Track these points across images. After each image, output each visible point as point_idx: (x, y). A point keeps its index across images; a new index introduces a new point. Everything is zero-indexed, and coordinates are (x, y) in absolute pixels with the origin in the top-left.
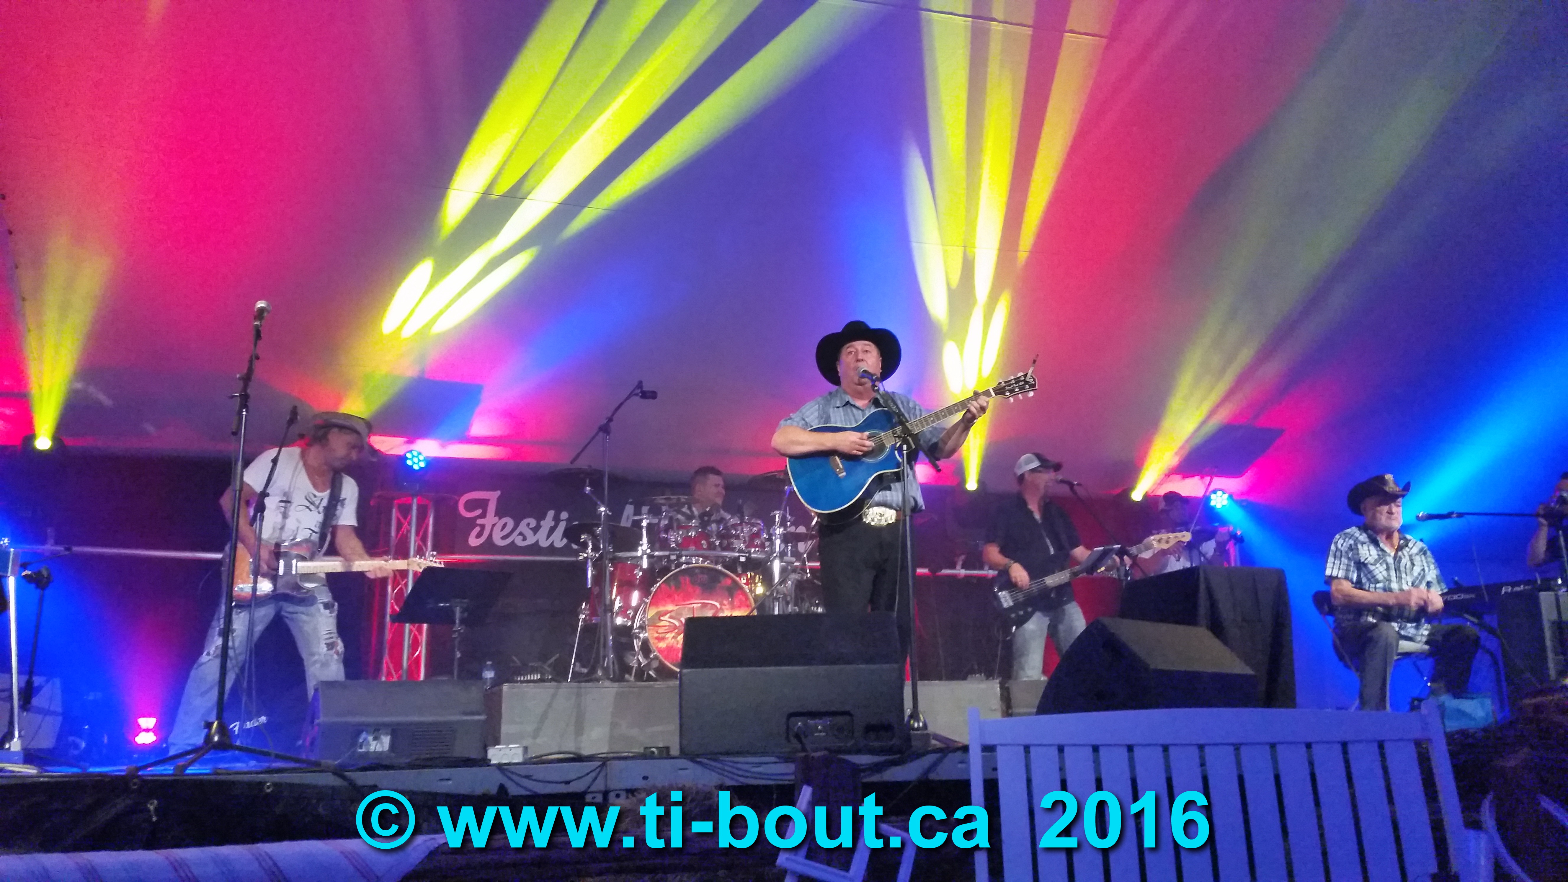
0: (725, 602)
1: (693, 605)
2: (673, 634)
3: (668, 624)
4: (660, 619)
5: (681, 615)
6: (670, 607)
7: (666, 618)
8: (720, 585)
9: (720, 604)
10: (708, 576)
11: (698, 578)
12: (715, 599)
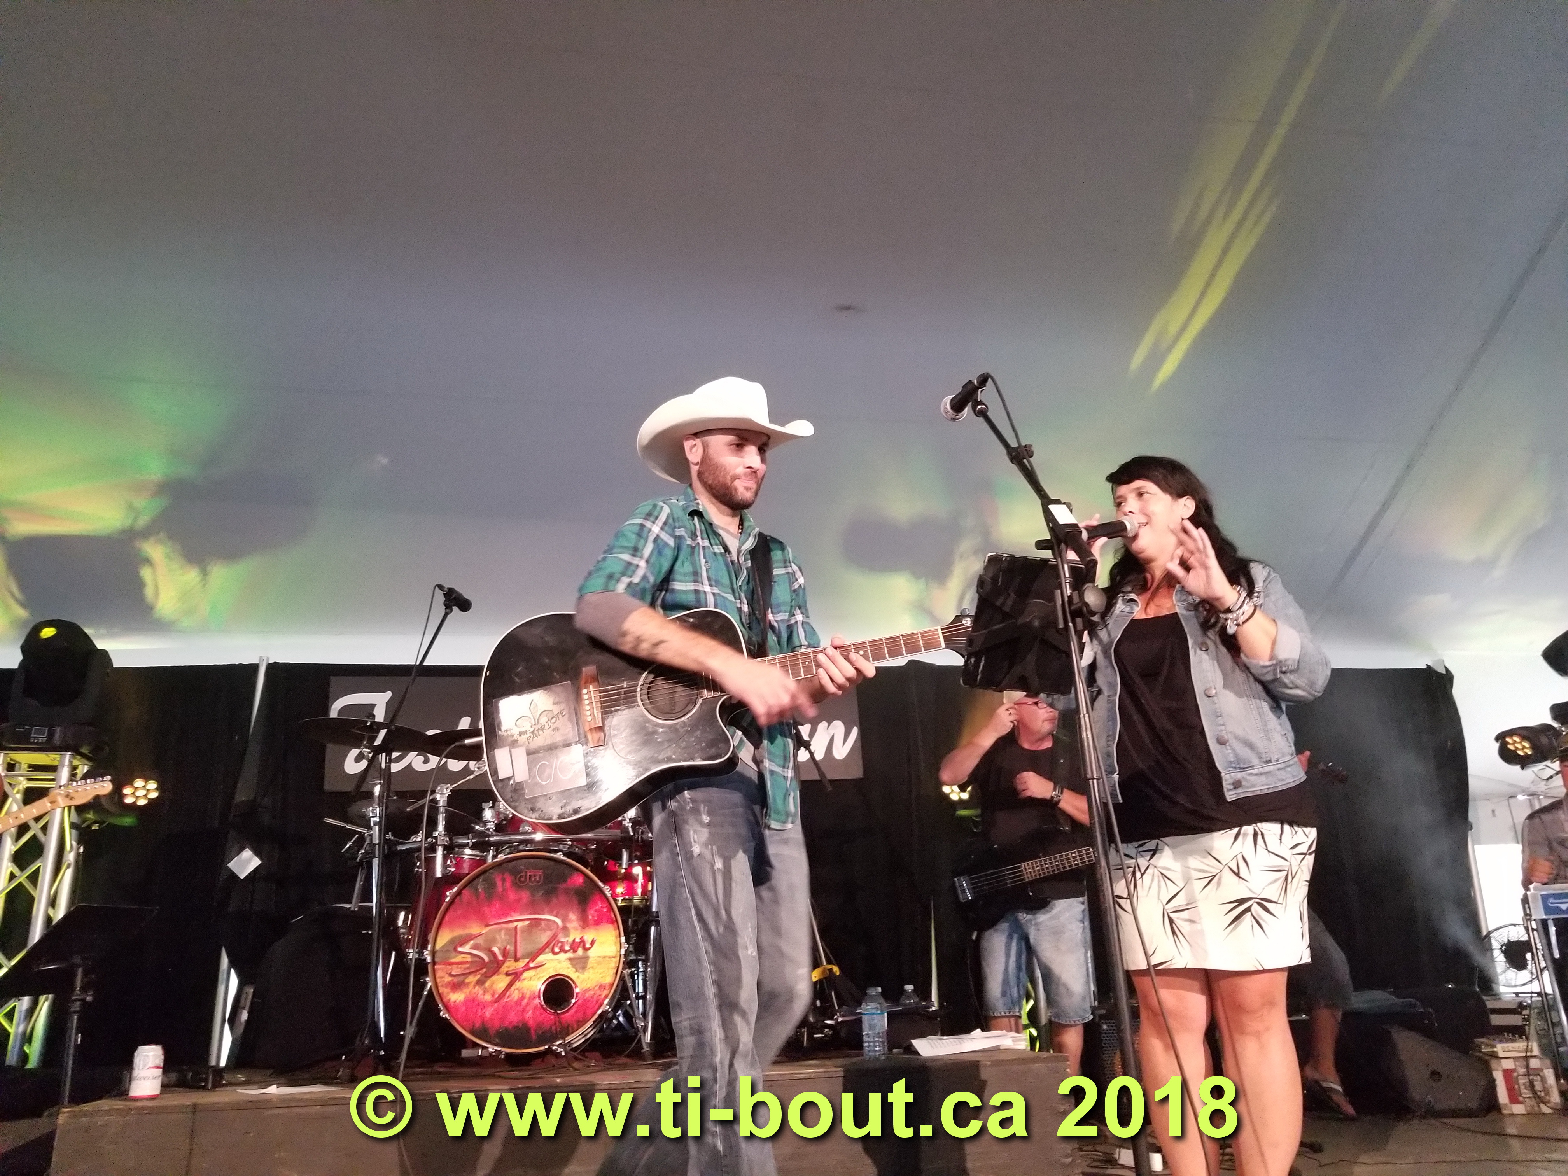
0: (573, 916)
1: (516, 924)
2: (478, 977)
3: (469, 958)
4: (455, 950)
5: (494, 941)
6: (475, 929)
7: (466, 948)
8: (564, 886)
9: (563, 921)
10: (544, 873)
11: (526, 876)
12: (555, 912)
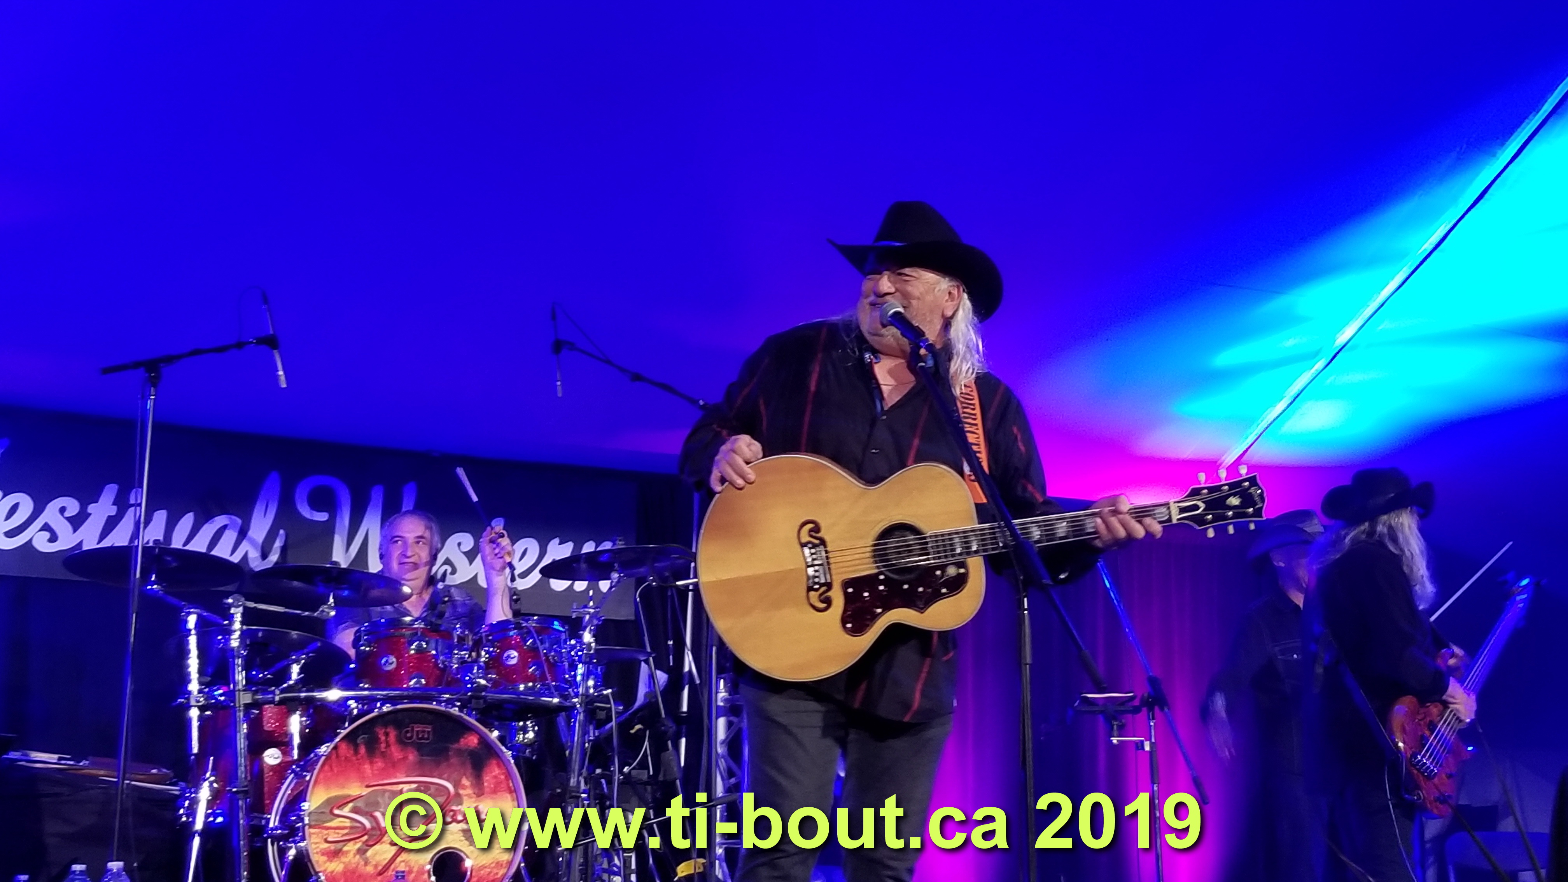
0: (465, 782)
1: (401, 786)
2: (358, 845)
3: (347, 823)
4: (332, 812)
6: (355, 789)
7: (345, 811)
8: (456, 746)
9: (455, 787)
10: (434, 729)
11: (413, 730)
12: (446, 776)
